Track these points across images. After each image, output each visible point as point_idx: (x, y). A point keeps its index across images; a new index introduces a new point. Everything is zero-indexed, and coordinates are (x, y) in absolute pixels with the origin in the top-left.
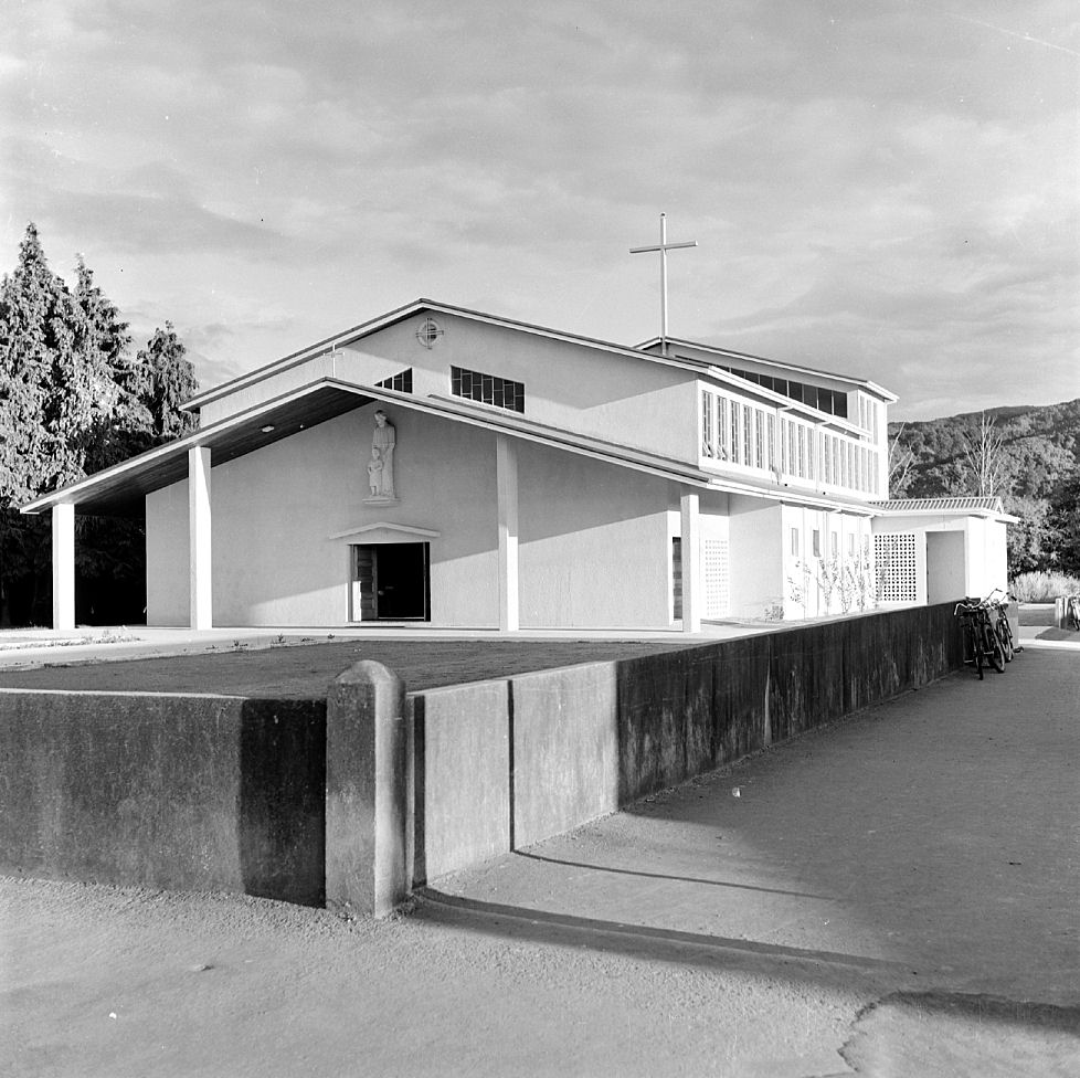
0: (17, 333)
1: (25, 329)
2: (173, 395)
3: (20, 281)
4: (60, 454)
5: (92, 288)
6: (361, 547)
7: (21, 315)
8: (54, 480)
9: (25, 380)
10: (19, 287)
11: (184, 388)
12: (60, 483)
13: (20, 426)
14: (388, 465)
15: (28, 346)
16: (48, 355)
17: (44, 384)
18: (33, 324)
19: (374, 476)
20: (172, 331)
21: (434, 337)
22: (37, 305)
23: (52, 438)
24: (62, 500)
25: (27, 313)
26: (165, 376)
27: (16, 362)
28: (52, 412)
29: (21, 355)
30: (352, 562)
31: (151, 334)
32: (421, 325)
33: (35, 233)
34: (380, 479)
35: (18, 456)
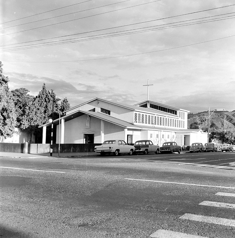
0: (41, 100)
1: (42, 99)
2: (66, 109)
3: (42, 92)
4: (46, 118)
5: (53, 92)
6: (85, 134)
7: (42, 97)
8: (45, 122)
9: (42, 107)
10: (42, 93)
11: (68, 108)
12: (46, 123)
13: (41, 114)
14: (89, 123)
15: (42, 102)
16: (45, 103)
17: (44, 108)
18: (44, 98)
19: (87, 124)
20: (66, 99)
21: (98, 103)
22: (44, 96)
23: (45, 116)
24: (44, 126)
25: (43, 97)
26: (65, 106)
27: (40, 104)
28: (45, 112)
29: (41, 103)
30: (84, 136)
31: (63, 99)
32: (97, 101)
33: (45, 84)
34: (88, 125)
35: (40, 119)
